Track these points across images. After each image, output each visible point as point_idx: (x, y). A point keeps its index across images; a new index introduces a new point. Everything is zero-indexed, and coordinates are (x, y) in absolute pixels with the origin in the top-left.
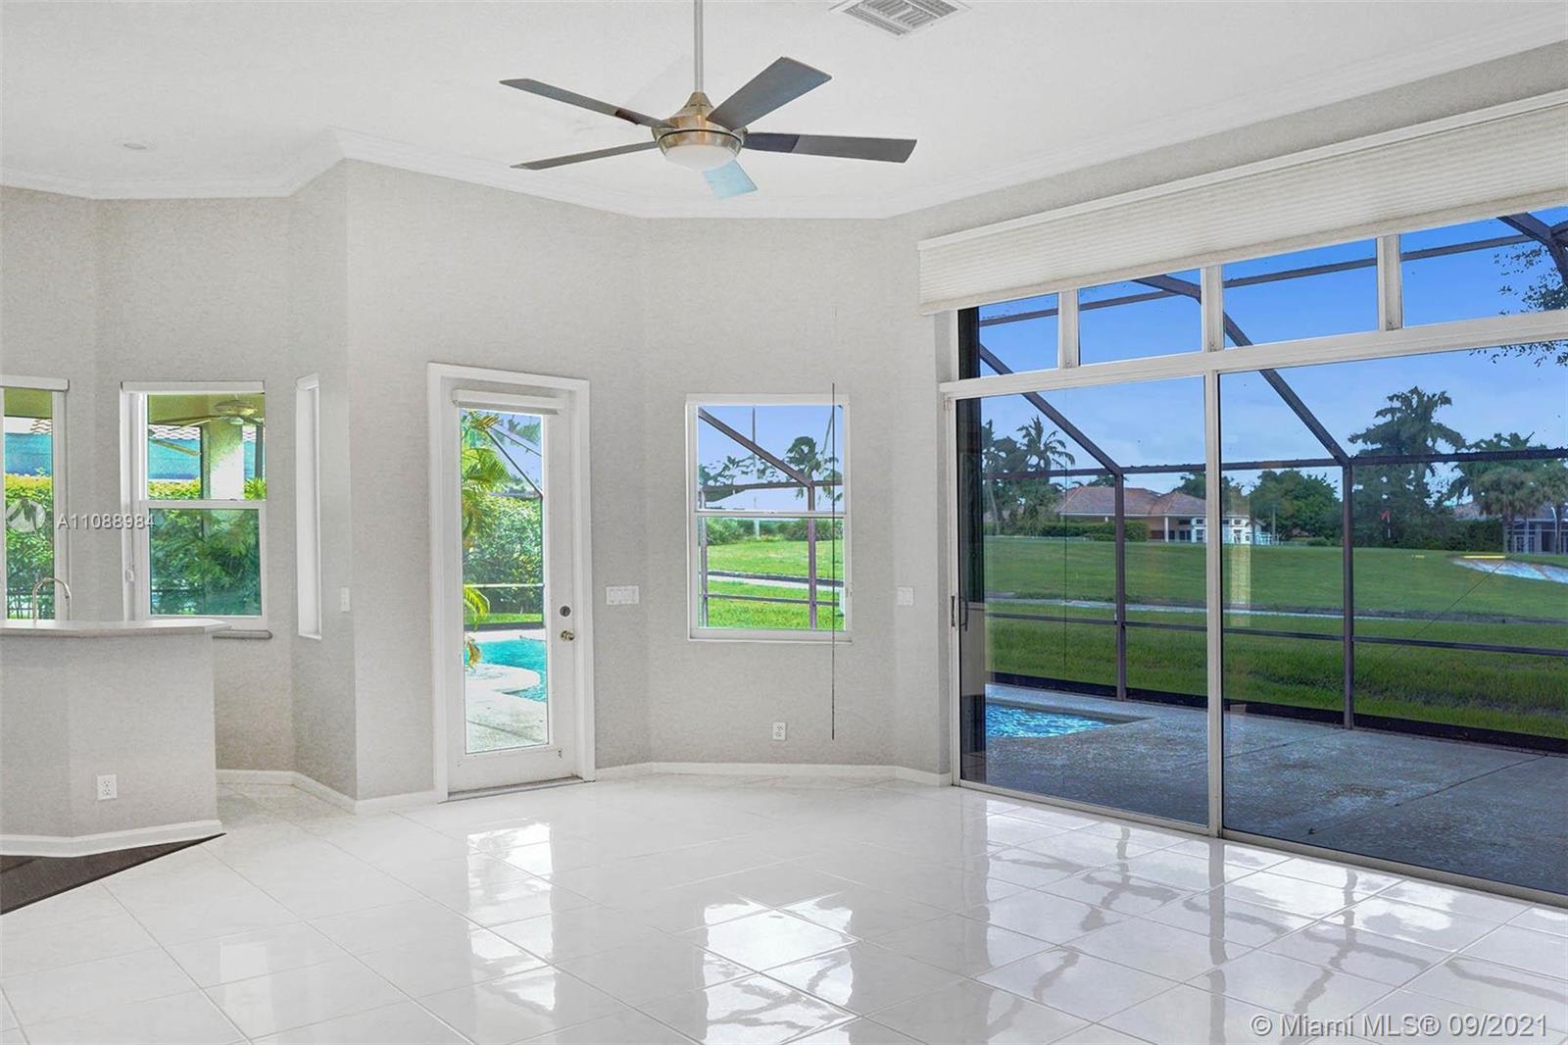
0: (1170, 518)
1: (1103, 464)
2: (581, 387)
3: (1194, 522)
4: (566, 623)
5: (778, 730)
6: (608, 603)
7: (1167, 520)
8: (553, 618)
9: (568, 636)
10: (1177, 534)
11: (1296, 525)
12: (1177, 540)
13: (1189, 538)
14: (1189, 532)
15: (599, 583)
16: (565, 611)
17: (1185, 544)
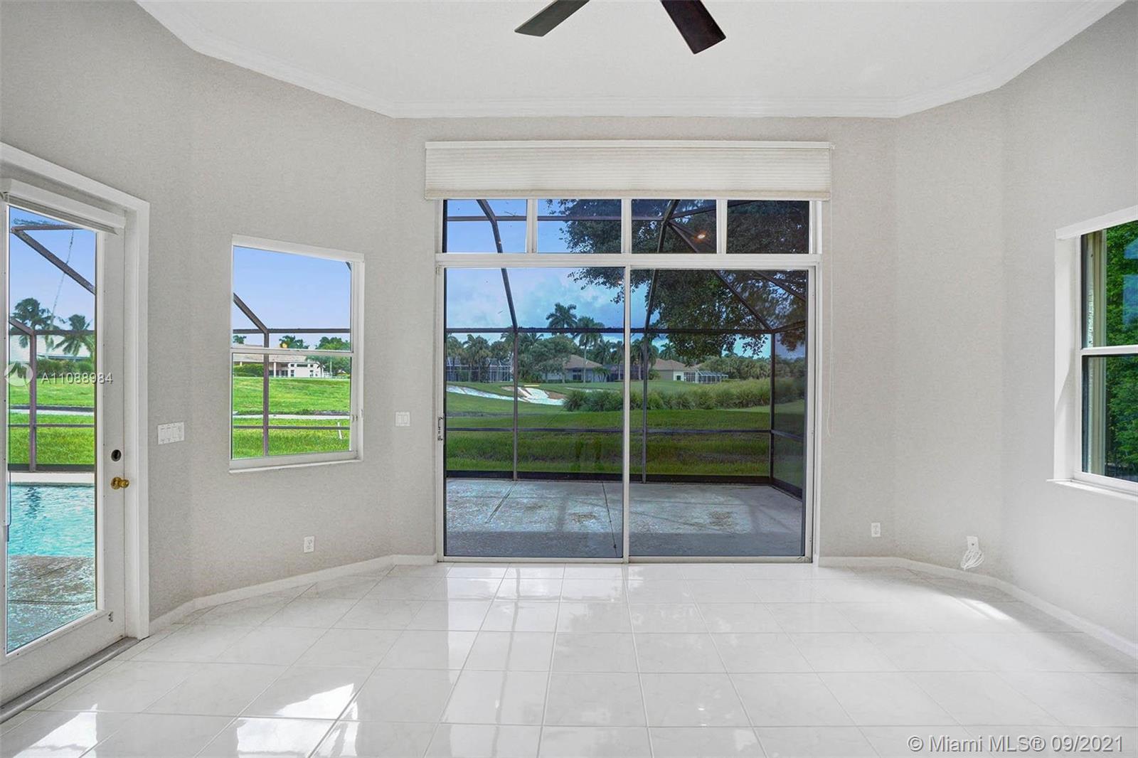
0: (277, 363)
1: (258, 326)
2: (141, 208)
3: (289, 365)
4: (116, 468)
5: (308, 545)
6: (160, 443)
7: (275, 364)
8: (105, 463)
9: (119, 483)
10: (280, 373)
11: (340, 368)
12: (280, 376)
13: (287, 375)
14: (287, 371)
15: (153, 421)
16: (116, 455)
17: (285, 377)
